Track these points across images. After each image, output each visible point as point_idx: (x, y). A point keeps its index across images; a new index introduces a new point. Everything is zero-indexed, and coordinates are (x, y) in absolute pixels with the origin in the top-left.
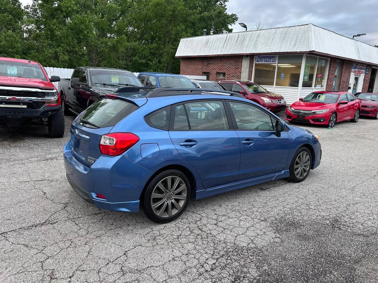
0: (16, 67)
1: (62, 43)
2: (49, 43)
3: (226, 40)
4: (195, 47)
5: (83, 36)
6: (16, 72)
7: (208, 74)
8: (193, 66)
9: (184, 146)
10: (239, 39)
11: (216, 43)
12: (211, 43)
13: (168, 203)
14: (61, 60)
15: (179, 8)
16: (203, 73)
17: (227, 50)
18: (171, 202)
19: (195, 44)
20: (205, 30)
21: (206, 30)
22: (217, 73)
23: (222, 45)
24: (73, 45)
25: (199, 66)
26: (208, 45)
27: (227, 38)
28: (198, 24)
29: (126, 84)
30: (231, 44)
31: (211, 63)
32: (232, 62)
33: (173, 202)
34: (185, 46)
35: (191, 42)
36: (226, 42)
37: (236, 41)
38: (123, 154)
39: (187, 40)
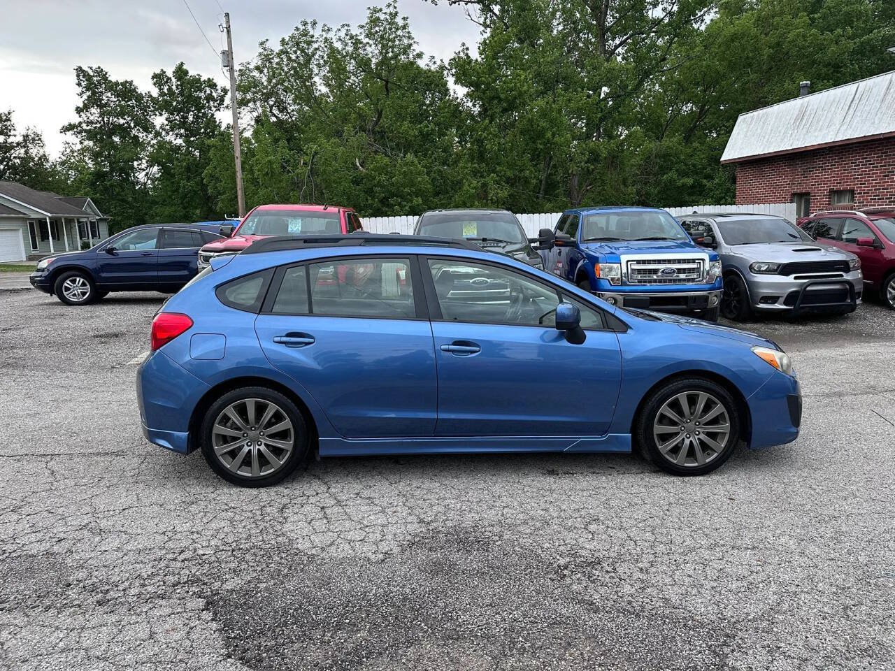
0: (300, 220)
1: (498, 164)
2: (475, 167)
3: (852, 101)
4: (772, 130)
5: (545, 144)
6: (300, 229)
7: (808, 197)
8: (768, 180)
9: (284, 345)
10: (892, 90)
11: (825, 113)
12: (812, 116)
13: (250, 450)
14: (492, 200)
15: (791, 36)
16: (794, 195)
17: (853, 126)
18: (259, 450)
19: (772, 123)
20: (804, 82)
21: (809, 82)
22: (832, 192)
23: (840, 117)
24: (520, 167)
25: (786, 179)
26: (804, 122)
27: (857, 96)
28: (852, 64)
29: (481, 238)
30: (867, 108)
31: (813, 168)
32: (874, 157)
33: (262, 449)
34: (747, 131)
35: (763, 119)
36: (853, 105)
37: (880, 98)
38: (161, 349)
39: (752, 118)
